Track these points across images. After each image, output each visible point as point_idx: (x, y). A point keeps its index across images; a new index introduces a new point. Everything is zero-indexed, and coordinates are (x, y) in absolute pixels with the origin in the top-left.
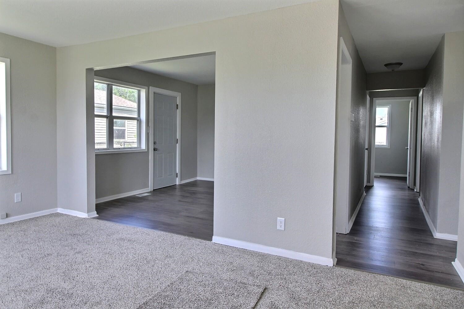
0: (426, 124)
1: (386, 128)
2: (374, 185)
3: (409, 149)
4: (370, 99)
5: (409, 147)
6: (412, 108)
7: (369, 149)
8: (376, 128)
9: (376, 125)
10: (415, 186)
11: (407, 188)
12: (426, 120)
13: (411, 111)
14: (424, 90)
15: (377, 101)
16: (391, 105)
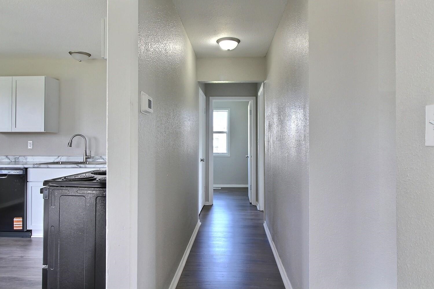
0: (270, 126)
1: (225, 134)
2: (214, 204)
3: (249, 157)
4: (206, 97)
5: (249, 155)
6: (251, 111)
7: (206, 160)
8: (214, 134)
9: (214, 130)
10: (258, 202)
11: (249, 205)
12: (269, 122)
13: (251, 114)
14: (265, 85)
15: (215, 101)
16: (230, 109)
